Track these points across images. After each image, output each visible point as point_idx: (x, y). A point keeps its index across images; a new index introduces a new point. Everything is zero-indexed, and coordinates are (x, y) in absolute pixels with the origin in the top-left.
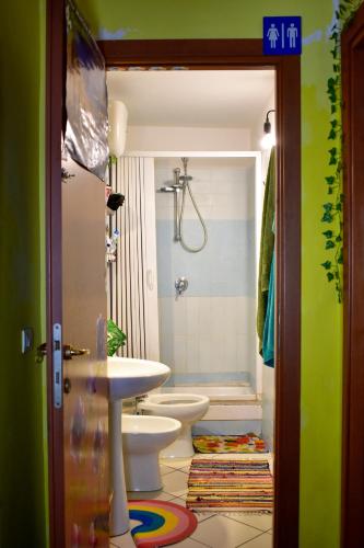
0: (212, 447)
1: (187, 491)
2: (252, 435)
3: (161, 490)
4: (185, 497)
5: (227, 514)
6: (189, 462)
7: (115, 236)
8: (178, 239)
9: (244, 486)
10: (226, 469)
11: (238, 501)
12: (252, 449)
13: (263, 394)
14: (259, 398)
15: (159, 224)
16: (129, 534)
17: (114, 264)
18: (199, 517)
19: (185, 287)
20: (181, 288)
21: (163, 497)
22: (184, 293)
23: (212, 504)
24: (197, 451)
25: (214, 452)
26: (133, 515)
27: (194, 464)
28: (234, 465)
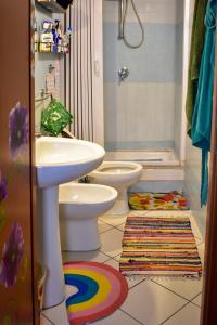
0: (144, 204)
1: (120, 251)
2: (176, 193)
3: (98, 250)
4: (119, 258)
5: (155, 279)
6: (124, 220)
7: (68, 32)
8: (121, 37)
9: (170, 246)
10: (155, 227)
11: (165, 263)
12: (176, 206)
13: (185, 161)
14: (183, 164)
15: (105, 25)
16: (64, 304)
17: (68, 55)
18: (131, 282)
19: (126, 75)
20: (123, 75)
21: (99, 259)
22: (126, 80)
23: (142, 266)
24: (131, 208)
25: (145, 209)
26: (69, 280)
27: (129, 222)
28: (162, 223)
